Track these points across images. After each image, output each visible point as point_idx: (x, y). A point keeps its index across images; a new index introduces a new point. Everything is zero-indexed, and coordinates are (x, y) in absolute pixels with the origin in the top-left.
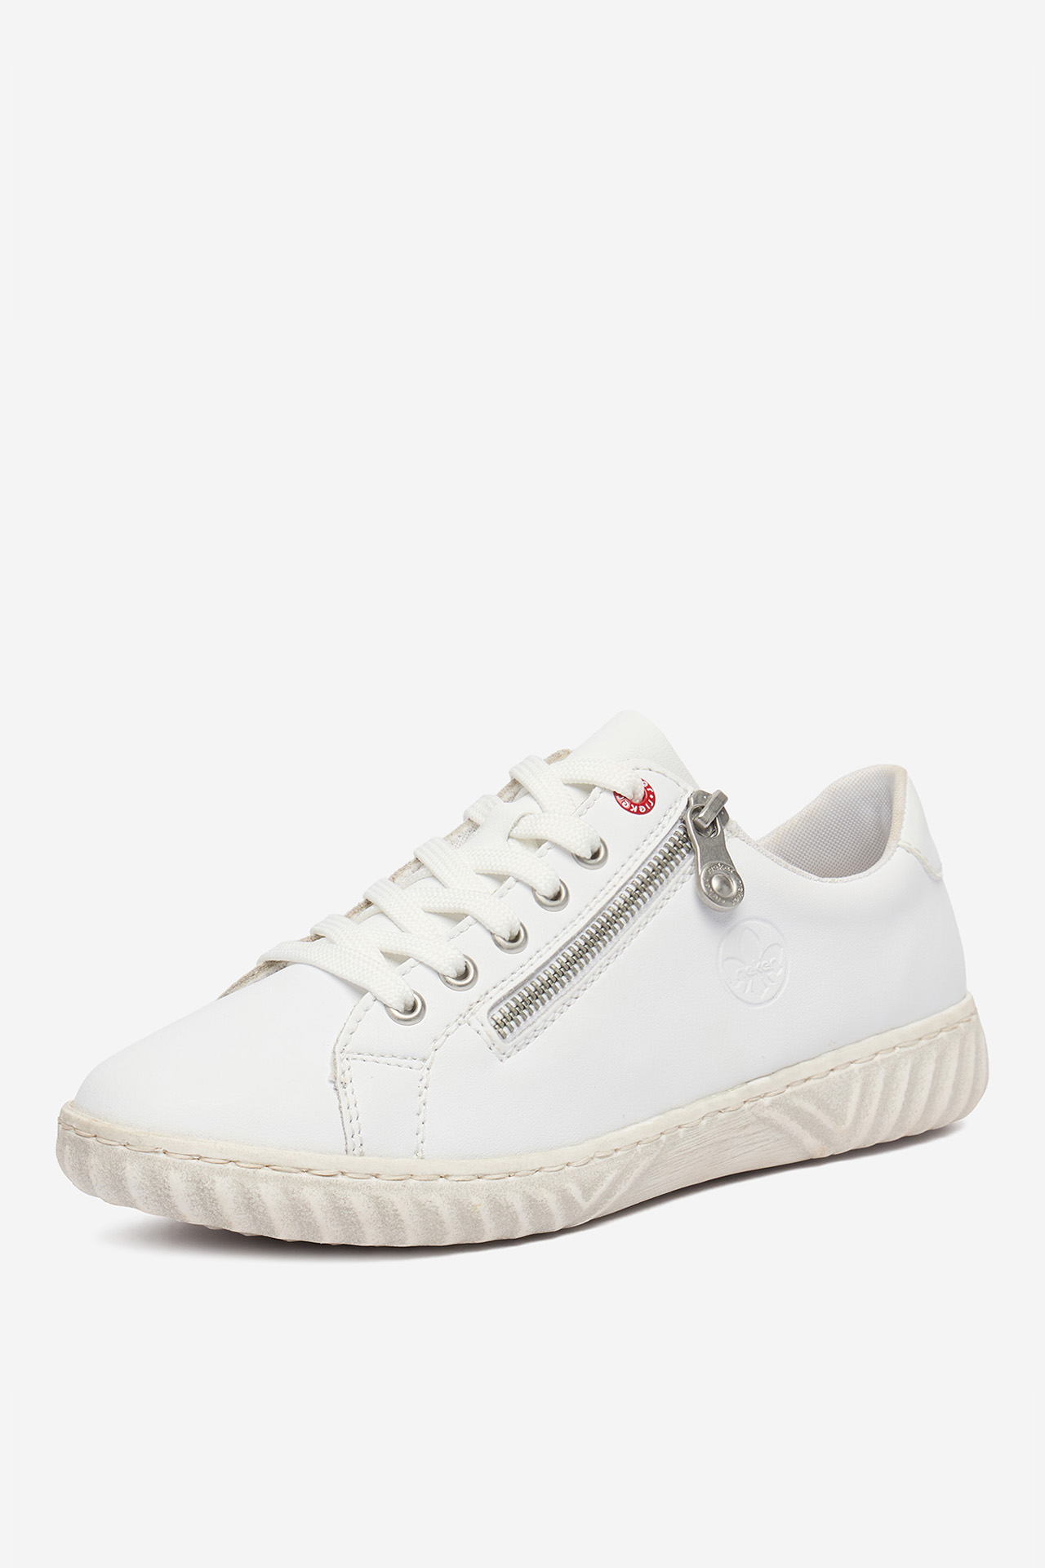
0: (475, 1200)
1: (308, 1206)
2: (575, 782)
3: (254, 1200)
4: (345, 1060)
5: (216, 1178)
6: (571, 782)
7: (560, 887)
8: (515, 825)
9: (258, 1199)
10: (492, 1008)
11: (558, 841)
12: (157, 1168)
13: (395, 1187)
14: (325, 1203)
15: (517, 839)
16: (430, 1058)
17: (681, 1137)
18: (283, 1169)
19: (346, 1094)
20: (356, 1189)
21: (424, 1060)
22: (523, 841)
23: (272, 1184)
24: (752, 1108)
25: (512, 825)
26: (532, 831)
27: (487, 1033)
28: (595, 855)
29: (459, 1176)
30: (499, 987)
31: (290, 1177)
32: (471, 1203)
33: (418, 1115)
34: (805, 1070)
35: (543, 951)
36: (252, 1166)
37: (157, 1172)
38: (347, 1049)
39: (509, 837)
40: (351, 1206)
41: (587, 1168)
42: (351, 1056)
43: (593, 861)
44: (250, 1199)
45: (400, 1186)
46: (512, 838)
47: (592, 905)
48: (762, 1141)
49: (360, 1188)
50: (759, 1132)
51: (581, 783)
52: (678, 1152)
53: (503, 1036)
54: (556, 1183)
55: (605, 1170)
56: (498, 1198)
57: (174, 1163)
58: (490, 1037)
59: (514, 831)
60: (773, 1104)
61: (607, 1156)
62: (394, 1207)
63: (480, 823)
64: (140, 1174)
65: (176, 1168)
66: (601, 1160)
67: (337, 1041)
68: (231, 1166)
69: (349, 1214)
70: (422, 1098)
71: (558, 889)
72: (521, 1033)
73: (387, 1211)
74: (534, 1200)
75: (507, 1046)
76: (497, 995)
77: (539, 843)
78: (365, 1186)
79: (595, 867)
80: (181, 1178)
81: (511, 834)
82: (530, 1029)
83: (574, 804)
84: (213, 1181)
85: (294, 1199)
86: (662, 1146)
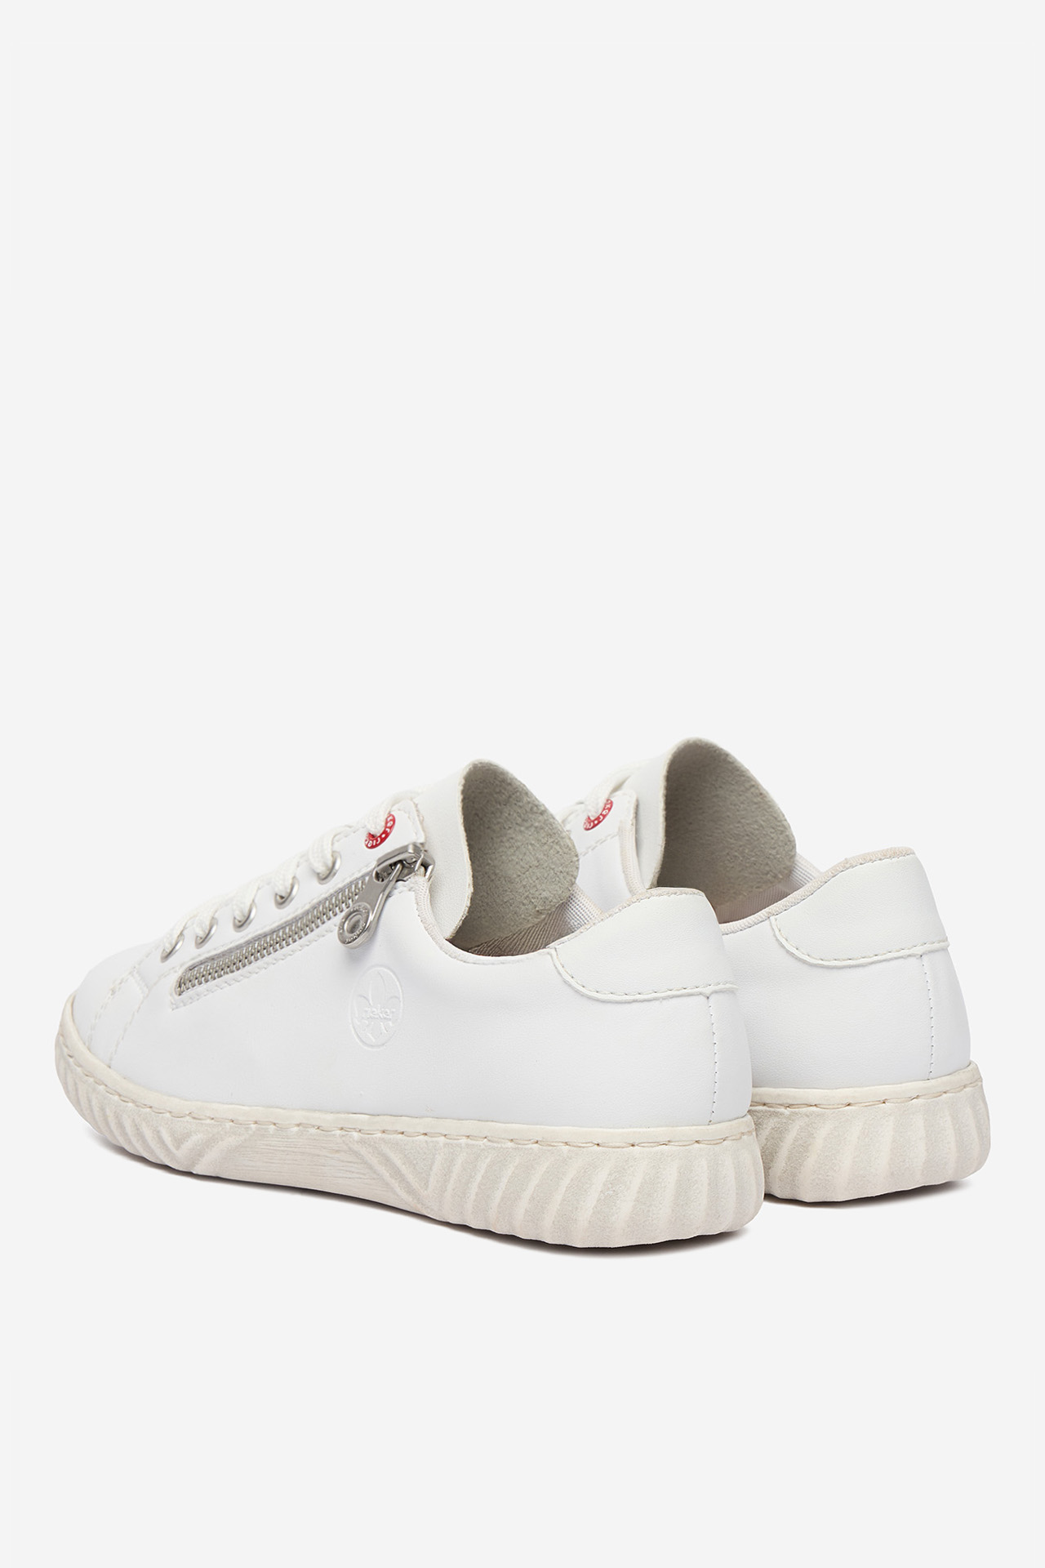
17: (271, 1133)
24: (343, 1136)
34: (402, 1124)
41: (178, 1121)
48: (357, 1173)
50: (354, 1163)
52: (267, 1145)
55: (193, 1129)
60: (362, 1142)
61: (199, 1119)
86: (250, 1132)
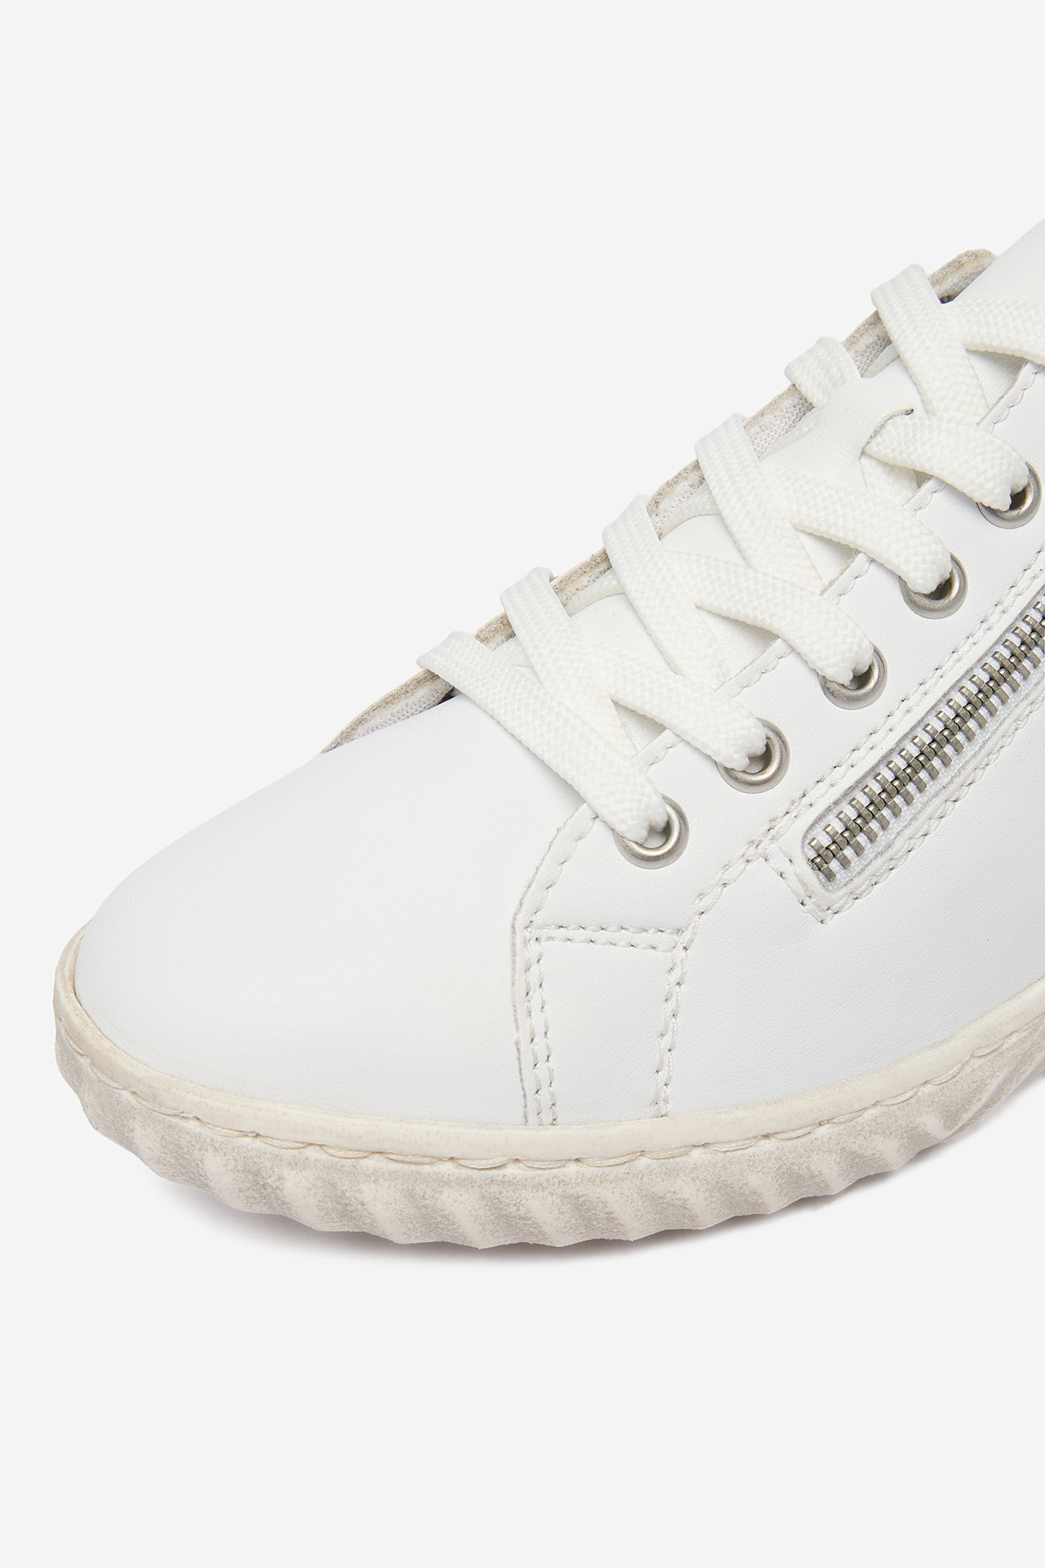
0: (754, 1180)
1: (451, 1218)
2: (990, 350)
3: (353, 1208)
4: (533, 942)
5: (286, 1172)
6: (981, 349)
7: (951, 573)
8: (876, 432)
9: (359, 1207)
10: (812, 826)
11: (951, 480)
12: (185, 1143)
13: (612, 1177)
14: (481, 1212)
15: (879, 461)
16: (690, 930)
18: (408, 1159)
19: (529, 1013)
20: (538, 1186)
21: (679, 931)
22: (892, 468)
23: (386, 1184)
25: (870, 433)
26: (905, 456)
27: (797, 876)
28: (1018, 499)
29: (730, 1142)
30: (827, 782)
31: (419, 1173)
32: (747, 1184)
33: (662, 1035)
35: (914, 699)
36: (350, 1154)
37: (186, 1150)
38: (538, 919)
39: (863, 453)
40: (529, 1215)
41: (955, 1084)
42: (544, 933)
43: (1015, 513)
44: (347, 1205)
45: (620, 1175)
46: (870, 457)
47: (1007, 601)
49: (545, 1184)
51: (999, 352)
53: (830, 876)
54: (899, 1122)
55: (987, 1074)
56: (795, 1167)
57: (212, 1140)
58: (804, 884)
59: (873, 444)
61: (996, 1050)
62: (608, 1209)
63: (814, 402)
64: (158, 1145)
65: (216, 1150)
66: (982, 1061)
67: (521, 904)
68: (312, 1153)
69: (525, 1225)
70: (671, 1005)
71: (947, 576)
72: (863, 870)
73: (595, 1214)
74: (861, 1156)
75: (837, 895)
76: (824, 797)
77: (920, 478)
78: (556, 1181)
79: (1012, 524)
80: (225, 1166)
81: (867, 450)
82: (880, 860)
83: (984, 396)
84: (281, 1178)
85: (425, 1207)
